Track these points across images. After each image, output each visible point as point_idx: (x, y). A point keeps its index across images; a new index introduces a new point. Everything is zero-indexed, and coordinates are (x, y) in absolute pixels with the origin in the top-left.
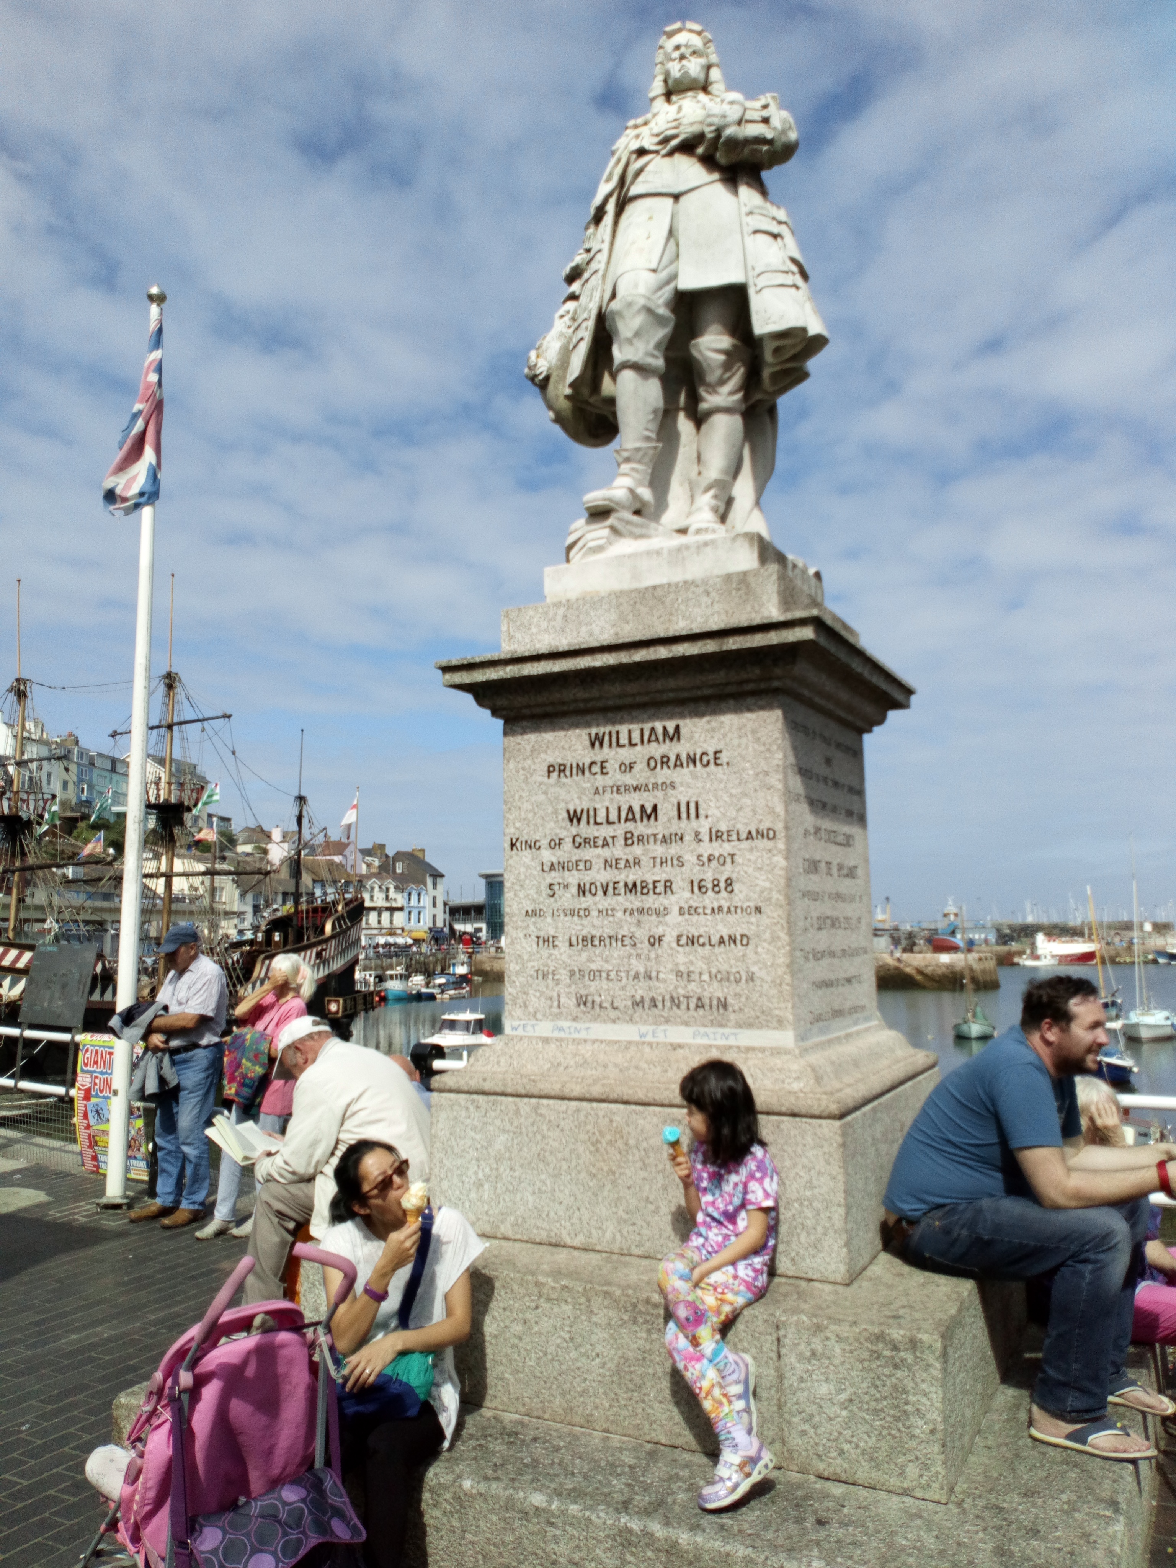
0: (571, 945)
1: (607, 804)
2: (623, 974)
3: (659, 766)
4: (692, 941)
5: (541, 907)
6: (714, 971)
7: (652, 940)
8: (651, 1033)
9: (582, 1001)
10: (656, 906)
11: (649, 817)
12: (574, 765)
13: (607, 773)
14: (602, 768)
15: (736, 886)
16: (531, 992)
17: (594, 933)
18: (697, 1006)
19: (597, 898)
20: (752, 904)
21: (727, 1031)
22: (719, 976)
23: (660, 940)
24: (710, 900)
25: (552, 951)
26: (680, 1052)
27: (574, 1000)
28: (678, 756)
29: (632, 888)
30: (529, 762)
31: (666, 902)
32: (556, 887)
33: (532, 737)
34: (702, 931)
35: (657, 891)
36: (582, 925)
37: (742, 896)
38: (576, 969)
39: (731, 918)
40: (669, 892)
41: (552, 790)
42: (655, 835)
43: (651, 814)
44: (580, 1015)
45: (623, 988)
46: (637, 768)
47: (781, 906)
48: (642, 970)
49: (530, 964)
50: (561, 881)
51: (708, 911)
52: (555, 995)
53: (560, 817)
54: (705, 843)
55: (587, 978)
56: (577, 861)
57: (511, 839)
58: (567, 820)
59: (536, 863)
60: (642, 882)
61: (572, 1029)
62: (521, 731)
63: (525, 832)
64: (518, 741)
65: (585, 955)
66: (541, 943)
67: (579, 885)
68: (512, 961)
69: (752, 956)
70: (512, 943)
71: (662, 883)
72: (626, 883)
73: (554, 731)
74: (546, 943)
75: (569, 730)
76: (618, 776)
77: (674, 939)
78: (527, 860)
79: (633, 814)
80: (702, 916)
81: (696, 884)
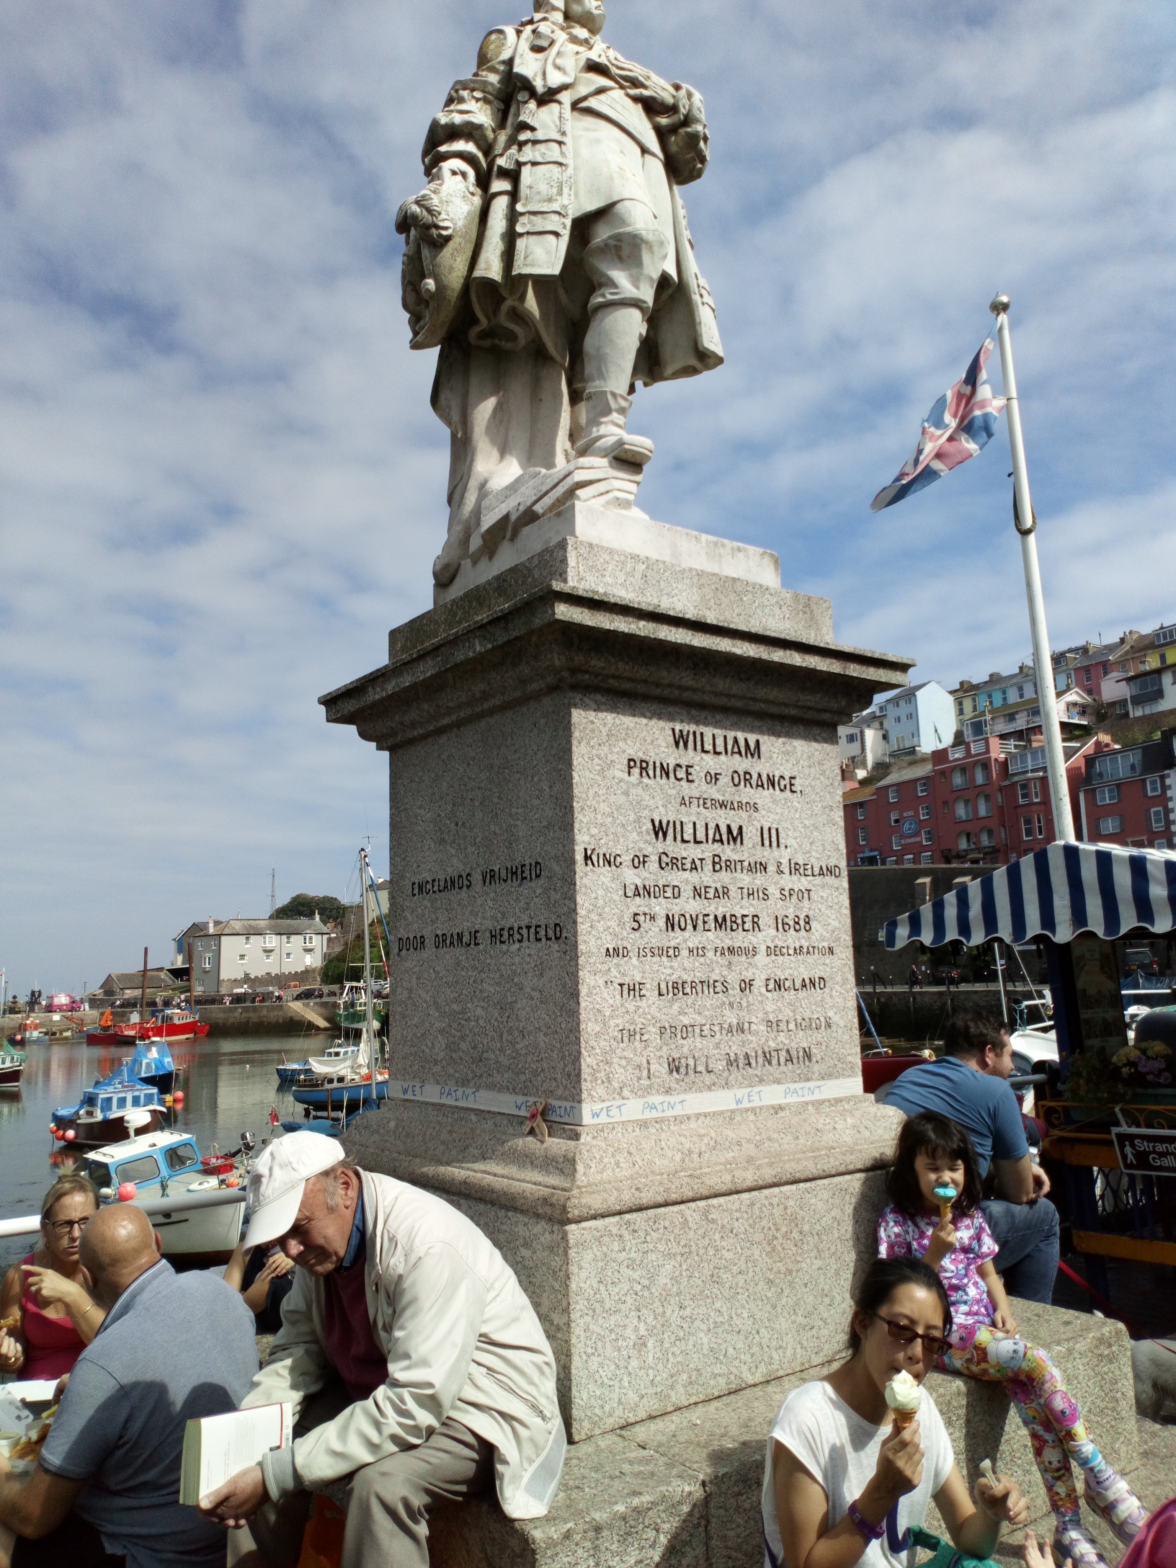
0: (660, 995)
1: (694, 819)
2: (716, 1028)
3: (742, 783)
4: (779, 985)
5: (625, 944)
6: (799, 1018)
7: (743, 985)
8: (746, 1097)
9: (674, 1067)
10: (746, 945)
11: (735, 840)
12: (658, 765)
13: (692, 781)
14: (688, 774)
15: (814, 924)
16: (615, 1060)
17: (685, 977)
18: (786, 1060)
19: (687, 934)
20: (826, 944)
21: (812, 1084)
22: (803, 1024)
23: (751, 985)
24: (792, 939)
25: (639, 1004)
26: (781, 1114)
27: (666, 1066)
28: (759, 775)
29: (721, 923)
30: (606, 749)
31: (754, 940)
32: (641, 918)
33: (609, 718)
34: (787, 974)
35: (746, 927)
36: (671, 967)
37: (818, 936)
38: (667, 1026)
39: (810, 959)
40: (757, 929)
41: (633, 791)
42: (741, 862)
43: (735, 836)
44: (674, 1085)
45: (717, 1046)
46: (722, 781)
47: (848, 948)
48: (735, 1022)
49: (612, 1023)
50: (647, 910)
51: (791, 952)
52: (645, 1061)
53: (644, 828)
54: (786, 876)
55: (679, 1036)
56: (664, 886)
57: (586, 850)
58: (652, 832)
59: (616, 886)
60: (732, 915)
61: (665, 1105)
62: (595, 706)
63: (602, 841)
64: (592, 718)
65: (676, 1006)
66: (625, 992)
67: (668, 916)
68: (589, 1020)
69: (828, 1000)
70: (589, 994)
71: (750, 918)
72: (716, 917)
73: (634, 716)
74: (632, 993)
75: (650, 718)
76: (704, 786)
77: (763, 983)
78: (606, 880)
79: (721, 835)
80: (786, 957)
81: (780, 921)
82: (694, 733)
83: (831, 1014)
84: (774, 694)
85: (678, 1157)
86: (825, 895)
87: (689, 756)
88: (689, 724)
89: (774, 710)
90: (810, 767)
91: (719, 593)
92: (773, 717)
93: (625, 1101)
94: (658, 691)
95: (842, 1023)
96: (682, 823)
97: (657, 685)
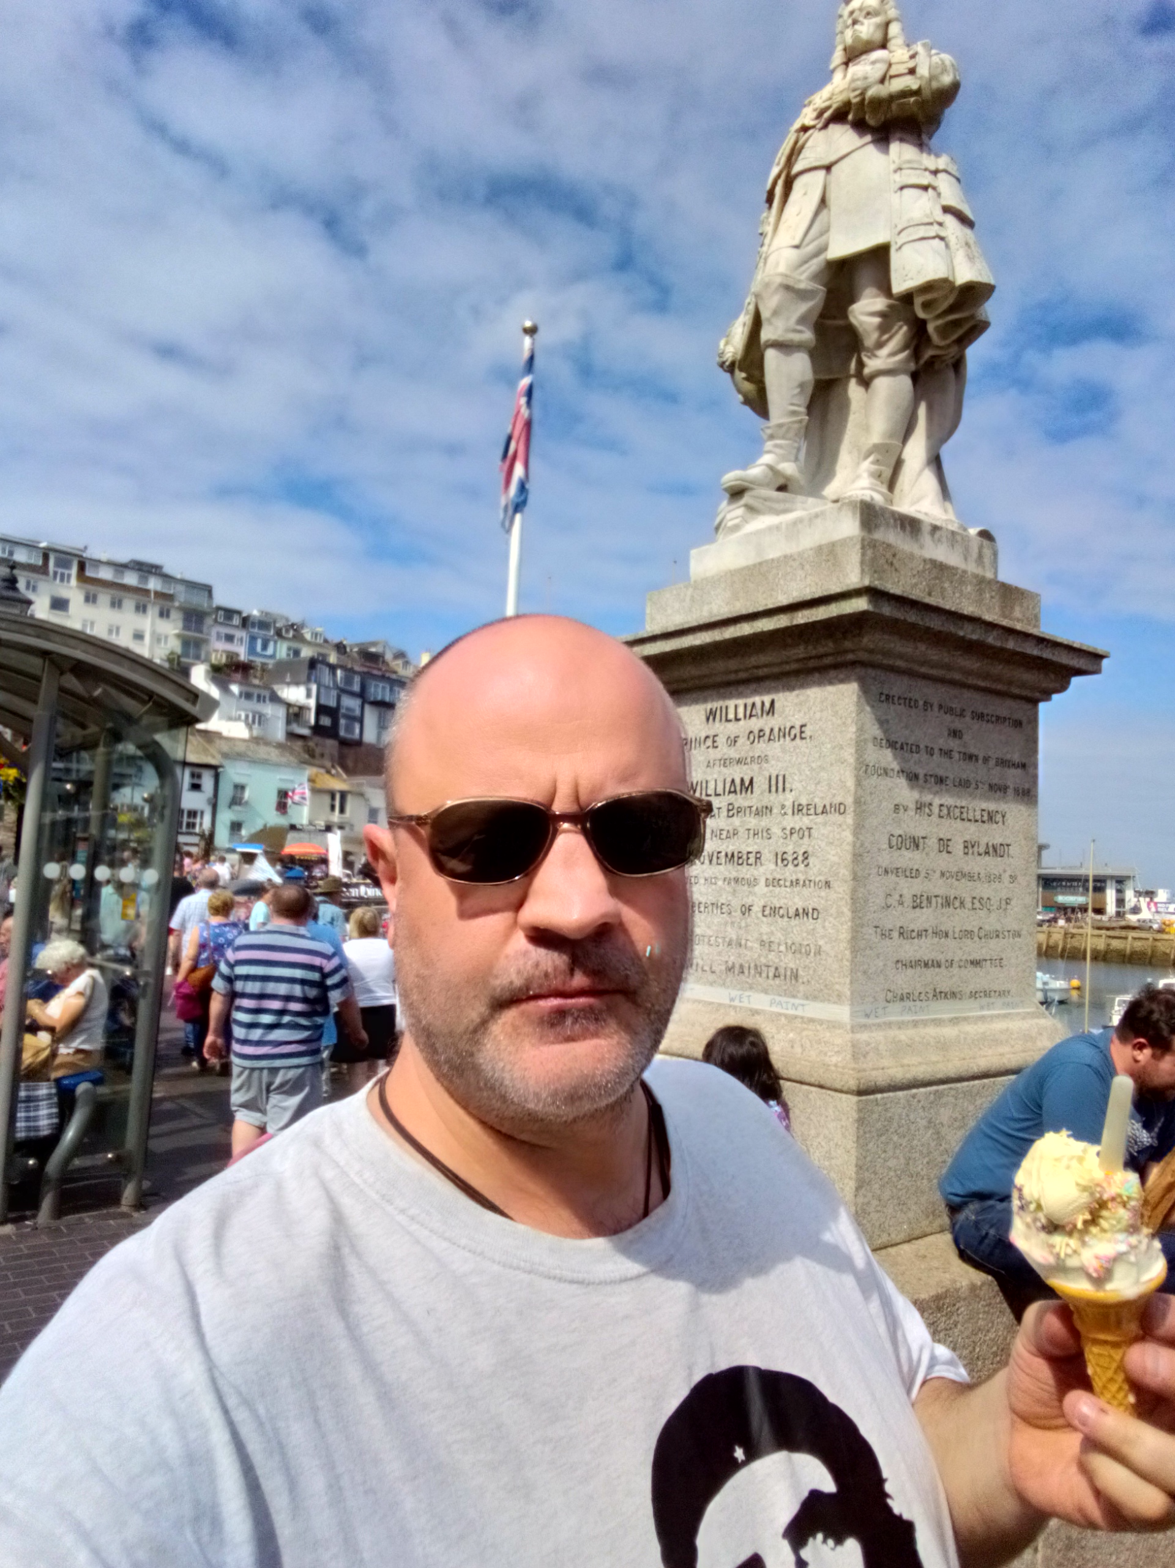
1: (715, 776)
2: (720, 940)
3: (756, 740)
4: (774, 912)
6: (790, 942)
7: (743, 909)
8: (738, 998)
10: (748, 876)
11: (747, 789)
13: (717, 747)
14: (714, 742)
15: (811, 860)
17: (701, 899)
18: (775, 976)
19: (704, 866)
20: (822, 878)
21: (797, 1001)
22: (793, 948)
23: (750, 910)
24: (790, 873)
28: (772, 730)
29: (731, 857)
31: (756, 873)
34: (782, 903)
35: (750, 861)
37: (815, 870)
39: (806, 892)
40: (758, 864)
42: (750, 807)
43: (748, 786)
45: (720, 954)
46: (740, 741)
47: (846, 882)
48: (734, 937)
51: (788, 884)
54: (789, 817)
60: (740, 852)
69: (821, 931)
71: (754, 854)
72: (726, 853)
75: (690, 705)
77: (760, 909)
79: (735, 787)
80: (783, 888)
81: (779, 857)
82: (721, 708)
83: (821, 942)
86: (826, 832)
87: (716, 727)
88: (717, 701)
90: (822, 711)
95: (832, 954)
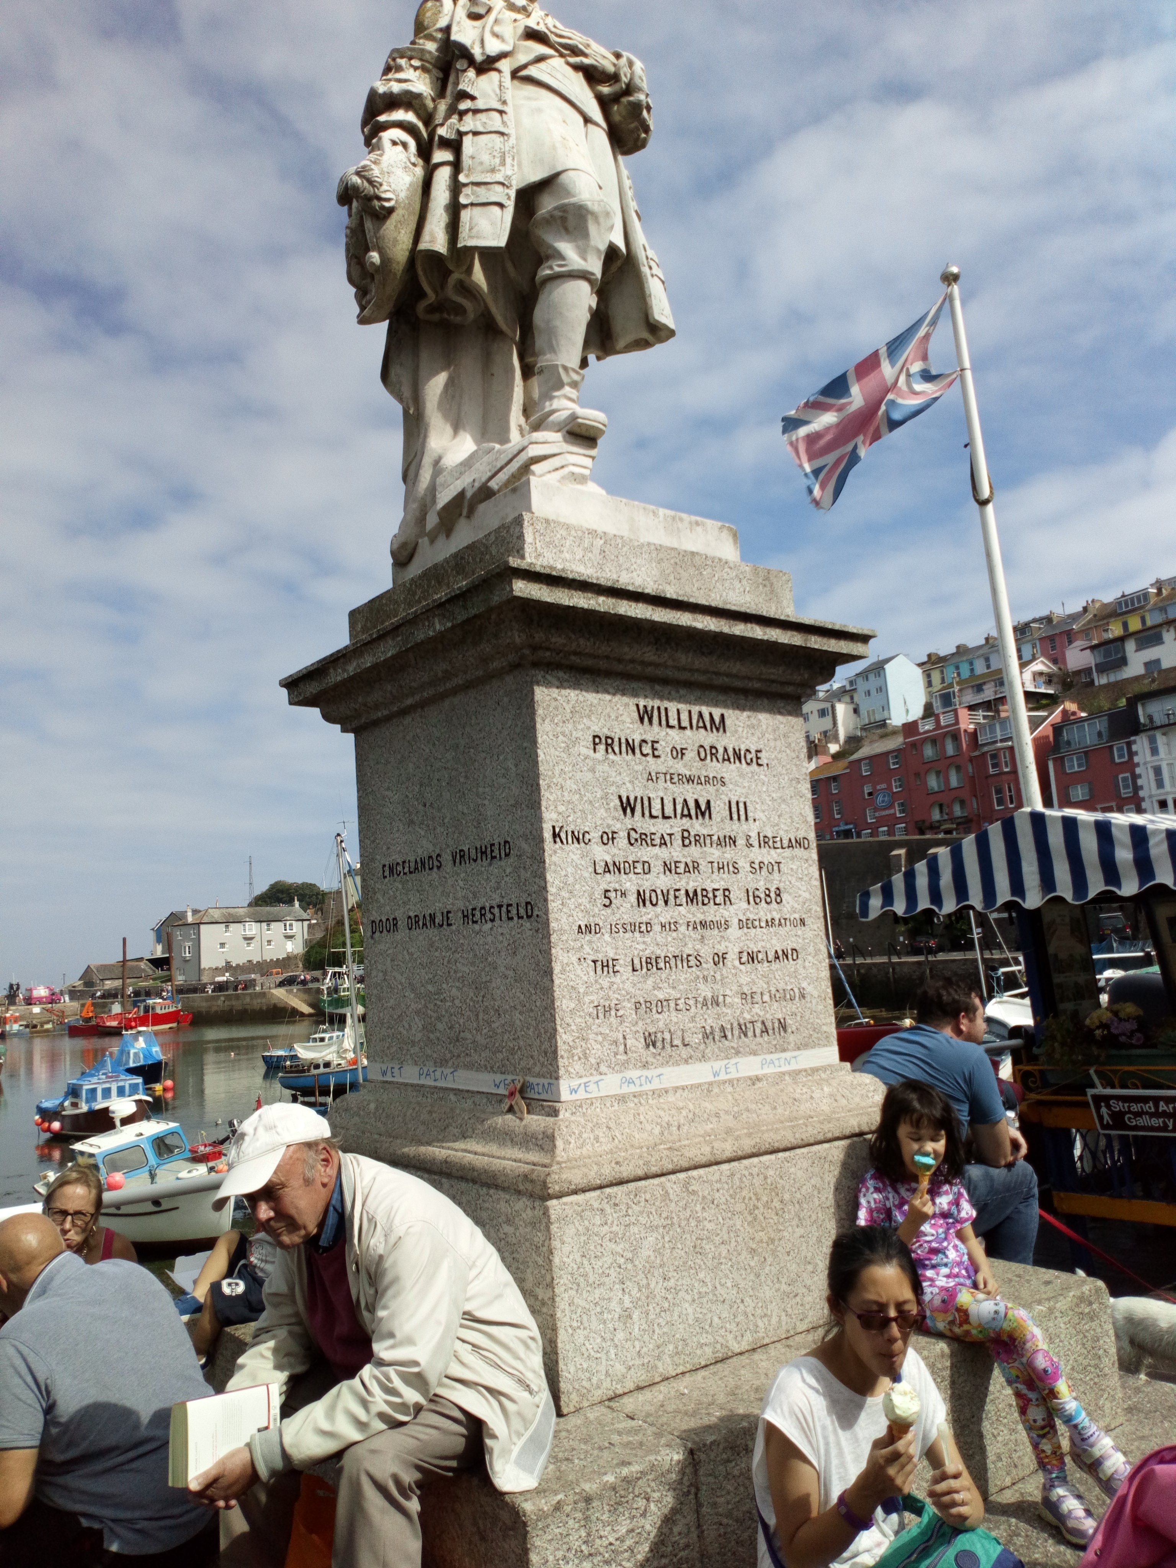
0: (634, 970)
1: (661, 794)
2: (691, 1002)
3: (709, 757)
4: (752, 958)
5: (597, 921)
6: (773, 990)
7: (716, 959)
8: (723, 1069)
9: (651, 1041)
10: (718, 919)
11: (704, 815)
12: (623, 741)
13: (658, 757)
14: (654, 749)
15: (785, 896)
16: (591, 1036)
17: (658, 952)
18: (762, 1031)
19: (658, 909)
20: (797, 916)
21: (788, 1055)
22: (777, 995)
23: (724, 958)
24: (763, 912)
25: (613, 979)
26: (759, 1085)
27: (643, 1040)
28: (725, 749)
29: (692, 897)
30: (570, 726)
31: (726, 914)
32: (612, 895)
33: (572, 694)
34: (759, 946)
35: (718, 900)
36: (644, 943)
37: (789, 907)
38: (642, 1001)
39: (782, 931)
40: (728, 902)
41: (599, 768)
42: (710, 836)
43: (703, 811)
44: (650, 1059)
45: (693, 1019)
46: (688, 756)
47: (818, 918)
48: (709, 995)
49: (587, 999)
50: (617, 887)
51: (763, 924)
52: (621, 1037)
53: (612, 804)
54: (756, 849)
55: (654, 1010)
56: (634, 862)
57: (554, 827)
58: (620, 809)
59: (586, 863)
60: (703, 890)
61: (643, 1079)
62: (557, 683)
63: (570, 819)
64: (555, 695)
65: (650, 982)
66: (599, 968)
67: (639, 892)
68: (564, 997)
69: (802, 971)
70: (563, 971)
71: (721, 892)
72: (687, 891)
73: (598, 692)
74: (605, 969)
75: (614, 694)
76: (671, 762)
77: (736, 956)
78: (575, 858)
79: (689, 810)
80: (758, 929)
81: (751, 894)
82: (659, 708)
83: (804, 985)
84: (737, 667)
85: (657, 1130)
86: (794, 867)
87: (654, 732)
88: (653, 699)
89: (738, 683)
90: (775, 740)
91: (678, 567)
92: (737, 691)
93: (603, 1077)
94: (621, 666)
95: (815, 994)
96: (649, 798)
97: (620, 661)
